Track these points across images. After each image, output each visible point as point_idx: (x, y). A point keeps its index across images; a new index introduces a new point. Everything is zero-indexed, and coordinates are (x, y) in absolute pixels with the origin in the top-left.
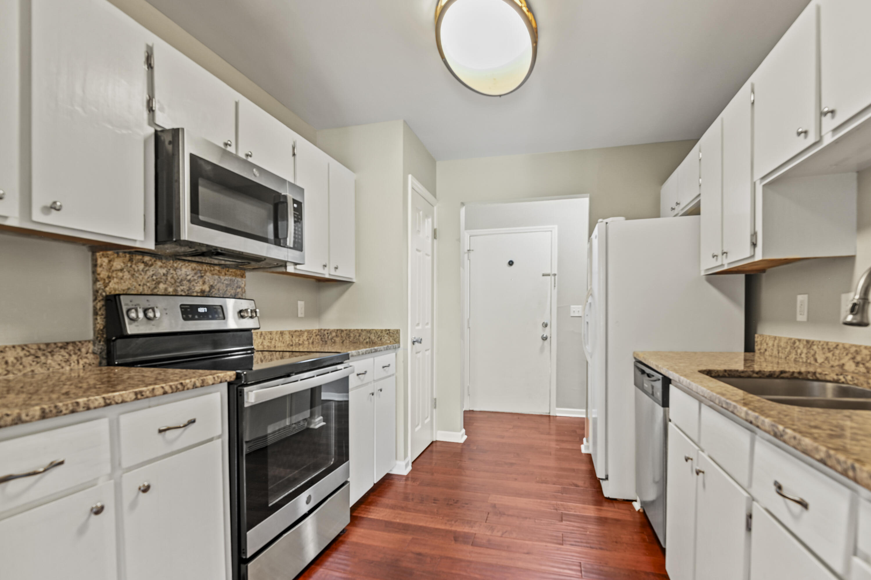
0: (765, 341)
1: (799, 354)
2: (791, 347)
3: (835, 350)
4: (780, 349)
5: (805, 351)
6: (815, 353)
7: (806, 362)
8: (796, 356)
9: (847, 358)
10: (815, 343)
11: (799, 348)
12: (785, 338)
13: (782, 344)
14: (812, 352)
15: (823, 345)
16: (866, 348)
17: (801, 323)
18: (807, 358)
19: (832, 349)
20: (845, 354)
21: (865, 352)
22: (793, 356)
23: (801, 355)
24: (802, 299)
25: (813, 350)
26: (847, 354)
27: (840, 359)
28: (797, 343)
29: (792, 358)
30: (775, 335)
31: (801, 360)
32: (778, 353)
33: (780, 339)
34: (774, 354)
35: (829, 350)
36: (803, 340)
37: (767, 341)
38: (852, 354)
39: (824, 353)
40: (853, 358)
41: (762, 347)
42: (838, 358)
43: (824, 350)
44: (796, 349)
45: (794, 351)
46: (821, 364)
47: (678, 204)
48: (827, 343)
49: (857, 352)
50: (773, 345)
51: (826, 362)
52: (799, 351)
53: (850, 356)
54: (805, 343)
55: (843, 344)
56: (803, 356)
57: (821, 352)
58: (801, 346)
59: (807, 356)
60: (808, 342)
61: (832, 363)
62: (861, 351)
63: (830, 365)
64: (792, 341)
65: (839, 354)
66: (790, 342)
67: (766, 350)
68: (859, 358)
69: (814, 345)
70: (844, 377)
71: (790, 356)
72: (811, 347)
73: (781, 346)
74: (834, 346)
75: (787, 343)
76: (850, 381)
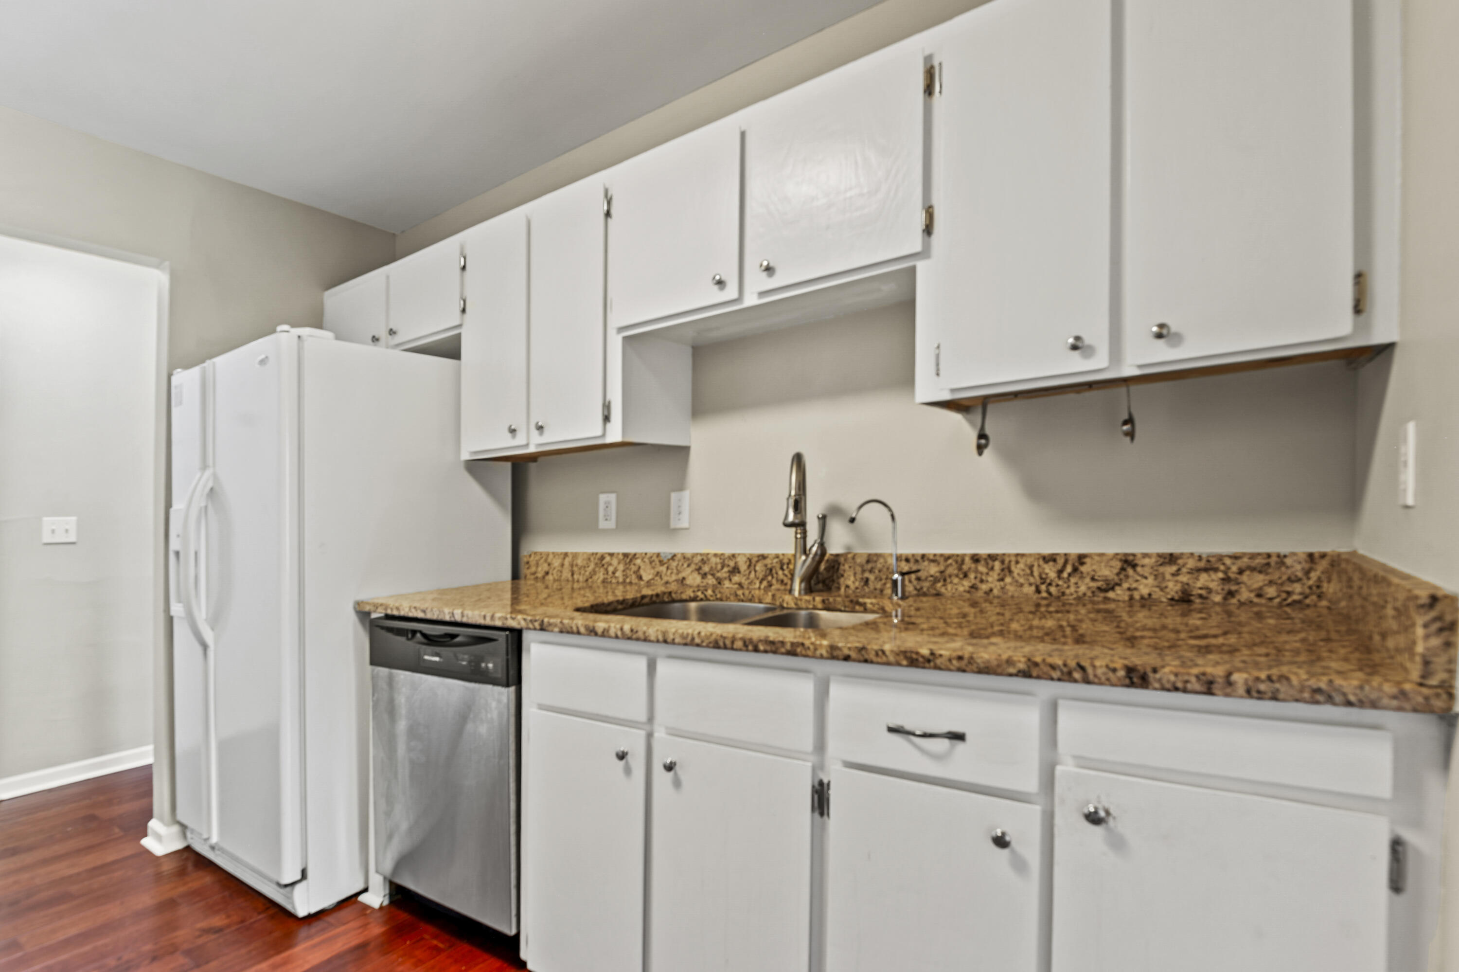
0: (546, 561)
1: (610, 573)
2: (596, 564)
3: (671, 561)
4: (575, 569)
5: (621, 567)
6: (639, 568)
7: (624, 582)
8: (606, 576)
9: (689, 570)
10: (637, 556)
11: (610, 564)
12: (584, 553)
13: (580, 562)
14: (634, 568)
15: (651, 557)
16: (715, 555)
17: (606, 532)
18: (626, 576)
19: (665, 561)
20: (685, 565)
21: (714, 560)
22: (600, 576)
23: (614, 573)
24: (607, 500)
25: (634, 564)
26: (689, 566)
27: (678, 572)
28: (608, 559)
29: (598, 579)
30: (564, 550)
31: (614, 581)
32: (573, 575)
33: (575, 555)
34: (563, 577)
35: (662, 563)
36: (618, 554)
37: (549, 560)
38: (696, 564)
39: (653, 568)
40: (699, 569)
41: (540, 569)
42: (675, 571)
43: (653, 564)
44: (605, 566)
45: (602, 570)
46: (648, 582)
47: (392, 332)
48: (658, 555)
49: (703, 562)
50: (562, 565)
51: (658, 578)
52: (611, 569)
53: (693, 567)
54: (621, 557)
55: (683, 554)
56: (619, 574)
57: (649, 566)
58: (615, 562)
59: (625, 573)
60: (626, 555)
61: (665, 579)
62: (708, 560)
63: (663, 581)
64: (599, 556)
65: (677, 567)
66: (595, 559)
67: (547, 573)
68: (706, 569)
69: (636, 559)
70: (703, 593)
71: (595, 578)
72: (631, 561)
73: (577, 565)
74: (670, 557)
75: (589, 559)
76: (711, 596)
